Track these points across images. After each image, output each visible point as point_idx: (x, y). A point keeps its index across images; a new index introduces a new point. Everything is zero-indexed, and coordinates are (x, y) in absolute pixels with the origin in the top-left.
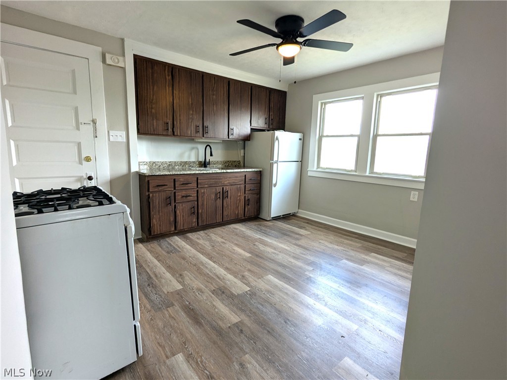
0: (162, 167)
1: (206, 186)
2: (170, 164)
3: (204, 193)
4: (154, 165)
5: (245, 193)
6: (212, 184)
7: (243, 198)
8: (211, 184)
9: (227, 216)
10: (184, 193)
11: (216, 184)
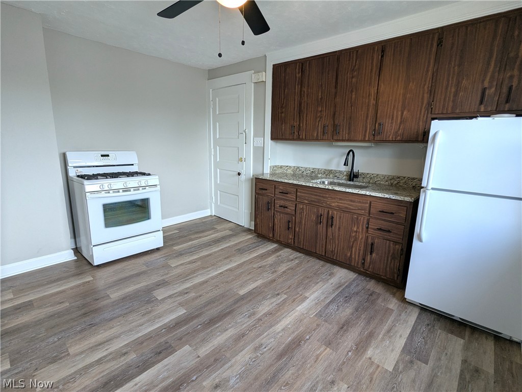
0: (305, 173)
1: (306, 202)
2: (313, 171)
3: (302, 209)
4: (298, 170)
5: (367, 231)
6: (314, 201)
7: (361, 236)
8: (312, 201)
9: (332, 252)
10: (282, 203)
11: (318, 202)
